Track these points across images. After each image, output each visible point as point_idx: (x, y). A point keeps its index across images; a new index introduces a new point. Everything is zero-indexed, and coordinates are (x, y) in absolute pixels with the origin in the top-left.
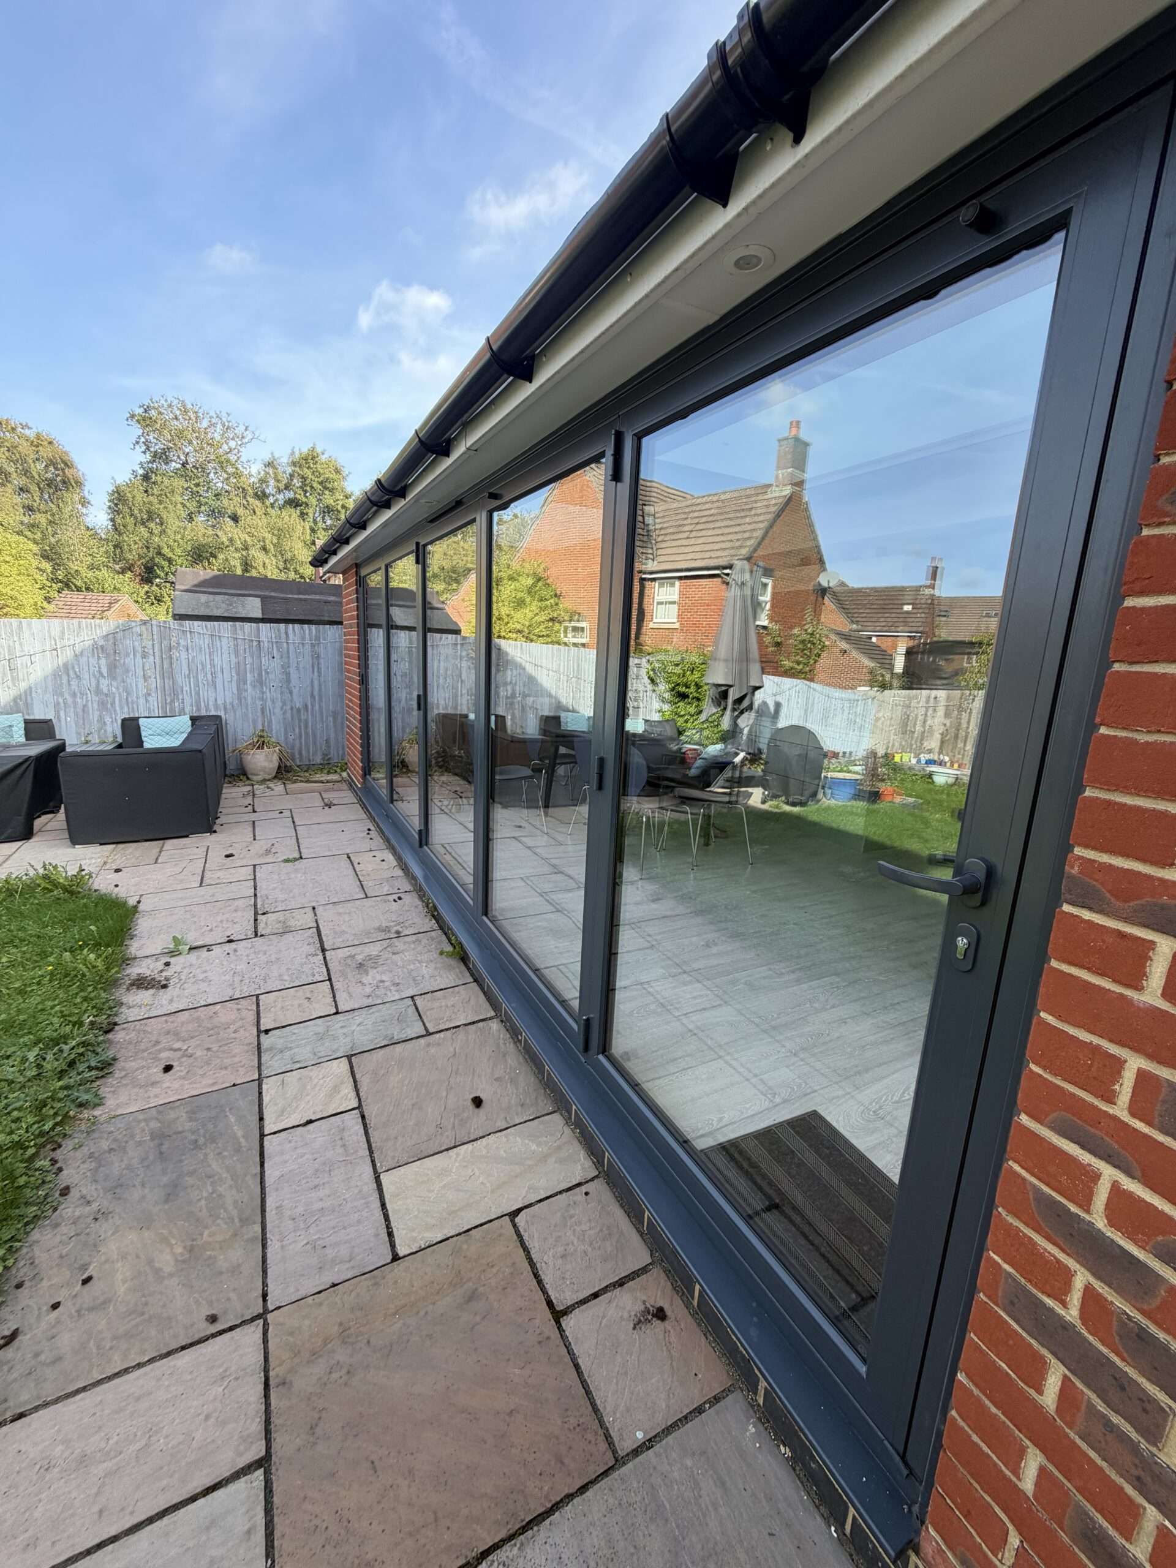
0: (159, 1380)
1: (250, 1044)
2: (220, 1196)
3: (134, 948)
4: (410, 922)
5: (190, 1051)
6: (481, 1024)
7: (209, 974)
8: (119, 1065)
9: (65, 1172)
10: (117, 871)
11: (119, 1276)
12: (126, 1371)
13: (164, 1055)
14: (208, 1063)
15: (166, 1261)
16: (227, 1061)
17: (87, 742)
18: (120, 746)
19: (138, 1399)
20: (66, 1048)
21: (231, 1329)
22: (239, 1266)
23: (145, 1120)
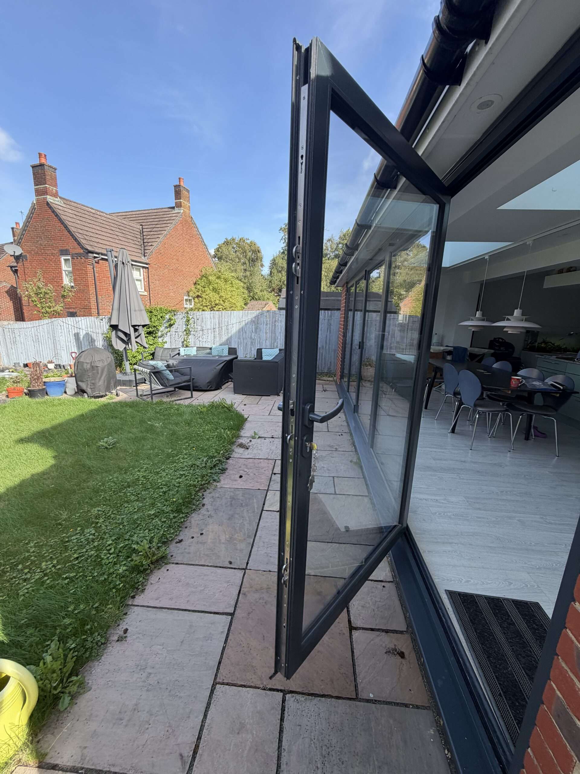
0: (211, 573)
1: (268, 476)
2: (244, 525)
3: (243, 433)
4: (343, 446)
5: (249, 473)
6: (360, 497)
7: (262, 448)
8: (228, 471)
9: (205, 499)
10: (245, 405)
11: (210, 537)
12: (204, 565)
13: (241, 472)
14: (253, 479)
15: (223, 538)
16: (259, 480)
17: (246, 357)
18: (255, 359)
19: (205, 575)
20: (214, 460)
21: (235, 569)
22: (243, 550)
23: (230, 491)
